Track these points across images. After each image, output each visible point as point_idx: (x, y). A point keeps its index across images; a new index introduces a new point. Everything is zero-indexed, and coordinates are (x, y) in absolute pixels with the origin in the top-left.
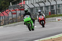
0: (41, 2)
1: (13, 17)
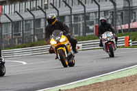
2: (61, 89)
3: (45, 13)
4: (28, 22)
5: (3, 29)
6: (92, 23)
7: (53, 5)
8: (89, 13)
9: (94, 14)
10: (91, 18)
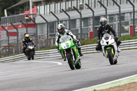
1: (10, 42)
2: (96, 89)
3: (80, 13)
4: (64, 23)
5: (38, 30)
6: (127, 24)
7: (88, 6)
8: (124, 13)
9: (129, 14)
10: (126, 19)
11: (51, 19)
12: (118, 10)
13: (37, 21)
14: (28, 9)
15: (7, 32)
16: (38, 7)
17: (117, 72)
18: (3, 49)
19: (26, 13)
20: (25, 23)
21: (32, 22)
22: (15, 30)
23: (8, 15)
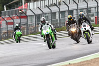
0: (53, 6)
1: (8, 29)
3: (59, 8)
4: (47, 15)
5: (29, 20)
6: (93, 15)
7: (65, 3)
8: (91, 8)
9: (94, 9)
10: (92, 12)
11: (38, 12)
12: (86, 5)
13: (28, 14)
14: (21, 5)
15: (6, 22)
16: (29, 4)
17: (85, 51)
18: (3, 34)
19: (20, 8)
20: (19, 15)
21: (24, 15)
22: (12, 21)
23: (7, 10)
